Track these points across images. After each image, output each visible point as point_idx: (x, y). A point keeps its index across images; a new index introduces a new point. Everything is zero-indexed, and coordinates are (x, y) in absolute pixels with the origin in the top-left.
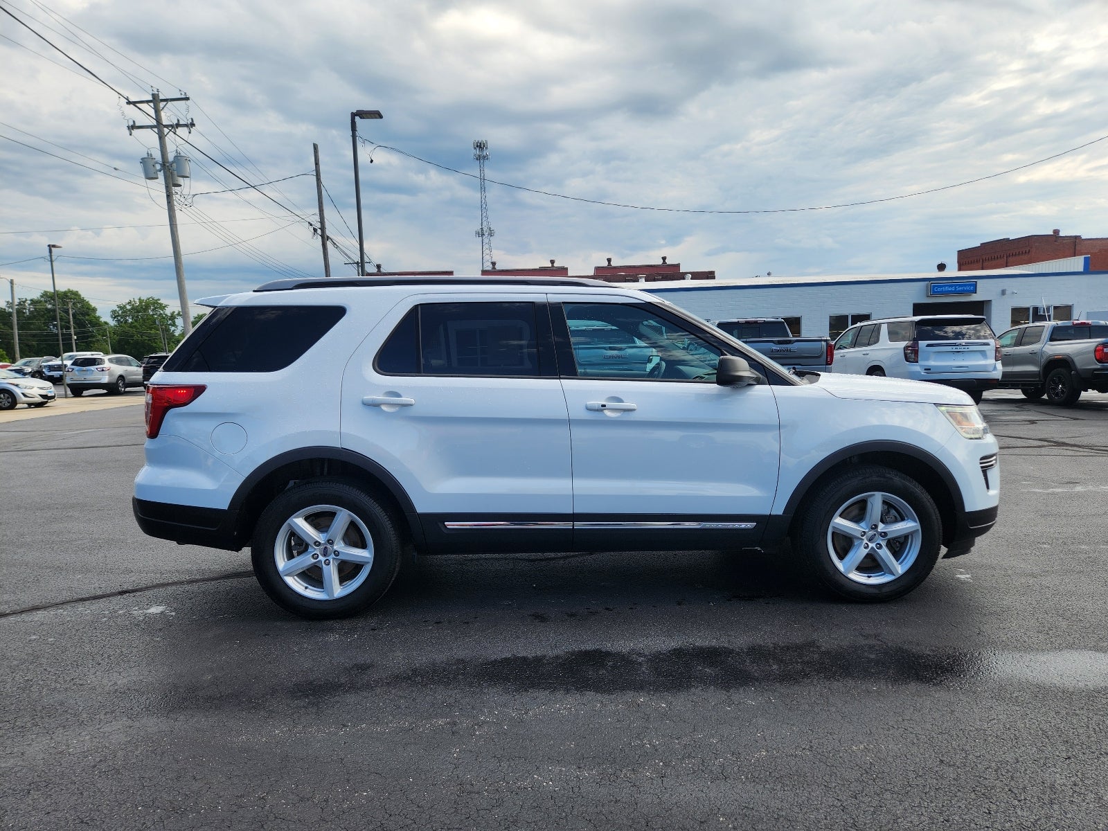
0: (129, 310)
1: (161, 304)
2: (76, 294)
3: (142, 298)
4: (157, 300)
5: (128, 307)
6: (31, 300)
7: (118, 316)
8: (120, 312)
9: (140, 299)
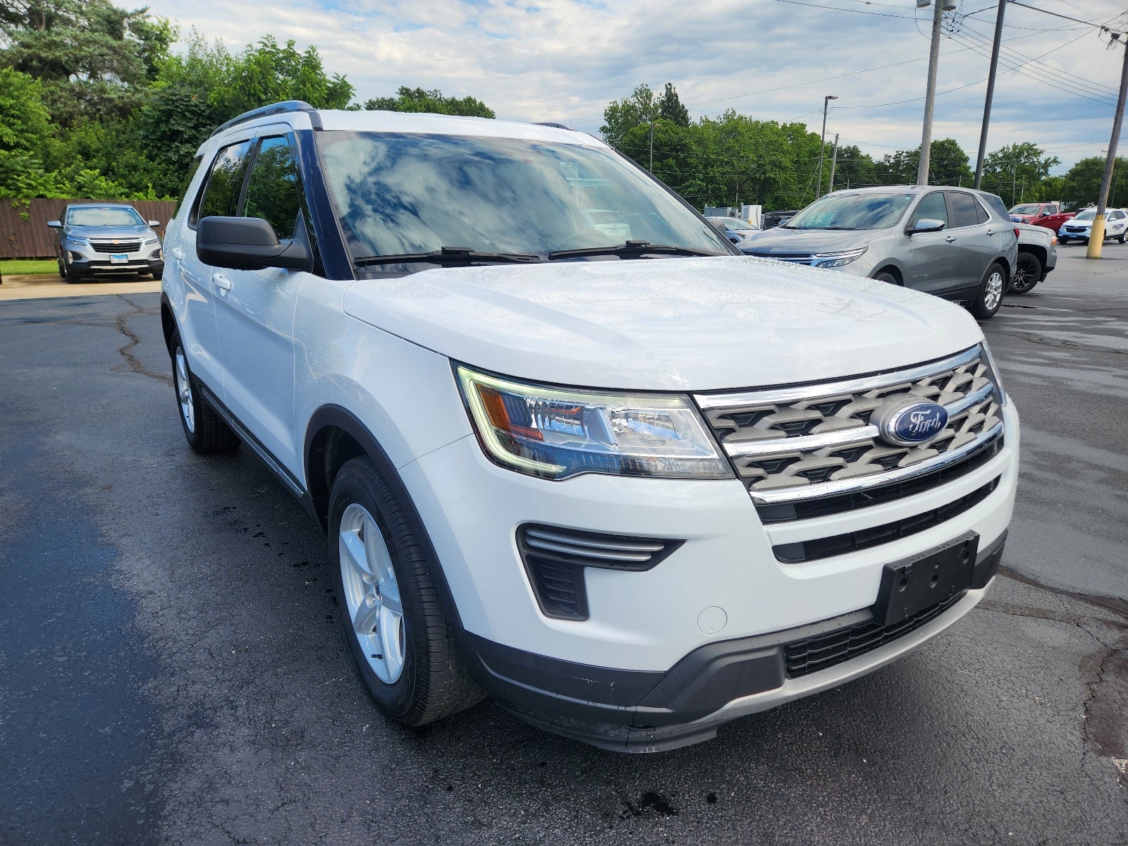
0: (1000, 159)
1: (1036, 150)
2: (953, 143)
3: (1016, 144)
4: (1032, 146)
5: (1000, 155)
6: (907, 152)
7: (987, 165)
8: (990, 161)
9: (1014, 145)
